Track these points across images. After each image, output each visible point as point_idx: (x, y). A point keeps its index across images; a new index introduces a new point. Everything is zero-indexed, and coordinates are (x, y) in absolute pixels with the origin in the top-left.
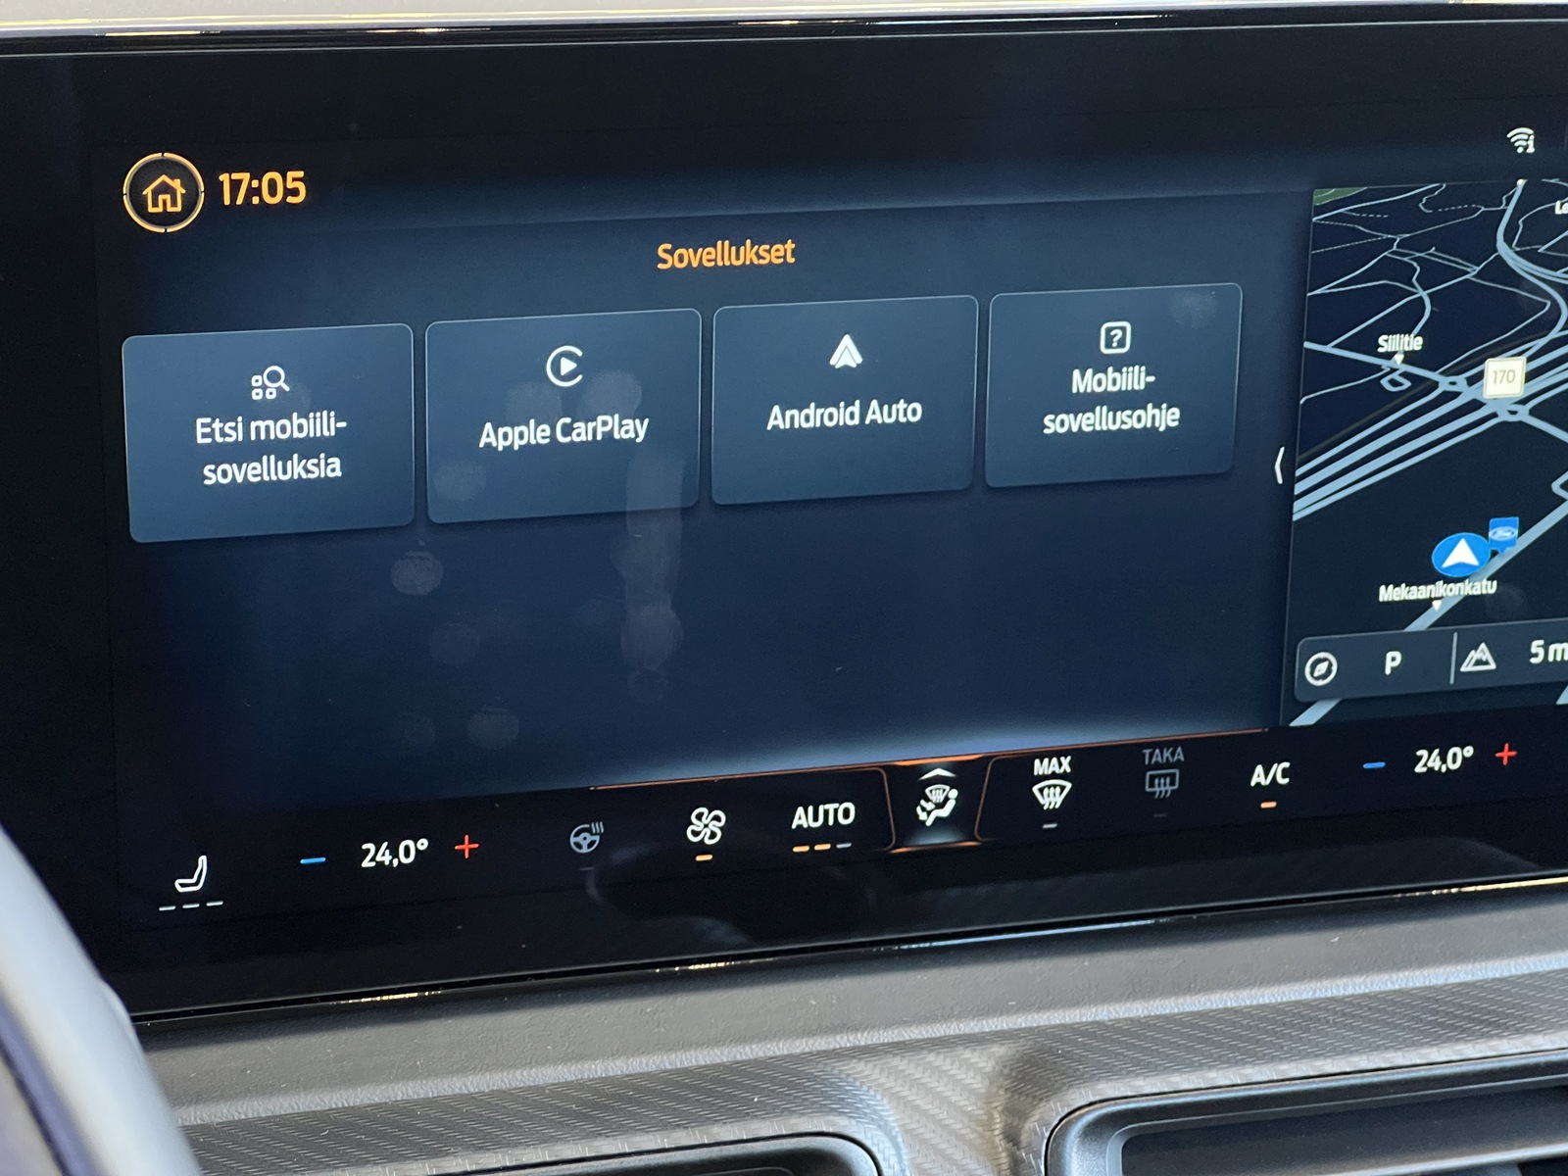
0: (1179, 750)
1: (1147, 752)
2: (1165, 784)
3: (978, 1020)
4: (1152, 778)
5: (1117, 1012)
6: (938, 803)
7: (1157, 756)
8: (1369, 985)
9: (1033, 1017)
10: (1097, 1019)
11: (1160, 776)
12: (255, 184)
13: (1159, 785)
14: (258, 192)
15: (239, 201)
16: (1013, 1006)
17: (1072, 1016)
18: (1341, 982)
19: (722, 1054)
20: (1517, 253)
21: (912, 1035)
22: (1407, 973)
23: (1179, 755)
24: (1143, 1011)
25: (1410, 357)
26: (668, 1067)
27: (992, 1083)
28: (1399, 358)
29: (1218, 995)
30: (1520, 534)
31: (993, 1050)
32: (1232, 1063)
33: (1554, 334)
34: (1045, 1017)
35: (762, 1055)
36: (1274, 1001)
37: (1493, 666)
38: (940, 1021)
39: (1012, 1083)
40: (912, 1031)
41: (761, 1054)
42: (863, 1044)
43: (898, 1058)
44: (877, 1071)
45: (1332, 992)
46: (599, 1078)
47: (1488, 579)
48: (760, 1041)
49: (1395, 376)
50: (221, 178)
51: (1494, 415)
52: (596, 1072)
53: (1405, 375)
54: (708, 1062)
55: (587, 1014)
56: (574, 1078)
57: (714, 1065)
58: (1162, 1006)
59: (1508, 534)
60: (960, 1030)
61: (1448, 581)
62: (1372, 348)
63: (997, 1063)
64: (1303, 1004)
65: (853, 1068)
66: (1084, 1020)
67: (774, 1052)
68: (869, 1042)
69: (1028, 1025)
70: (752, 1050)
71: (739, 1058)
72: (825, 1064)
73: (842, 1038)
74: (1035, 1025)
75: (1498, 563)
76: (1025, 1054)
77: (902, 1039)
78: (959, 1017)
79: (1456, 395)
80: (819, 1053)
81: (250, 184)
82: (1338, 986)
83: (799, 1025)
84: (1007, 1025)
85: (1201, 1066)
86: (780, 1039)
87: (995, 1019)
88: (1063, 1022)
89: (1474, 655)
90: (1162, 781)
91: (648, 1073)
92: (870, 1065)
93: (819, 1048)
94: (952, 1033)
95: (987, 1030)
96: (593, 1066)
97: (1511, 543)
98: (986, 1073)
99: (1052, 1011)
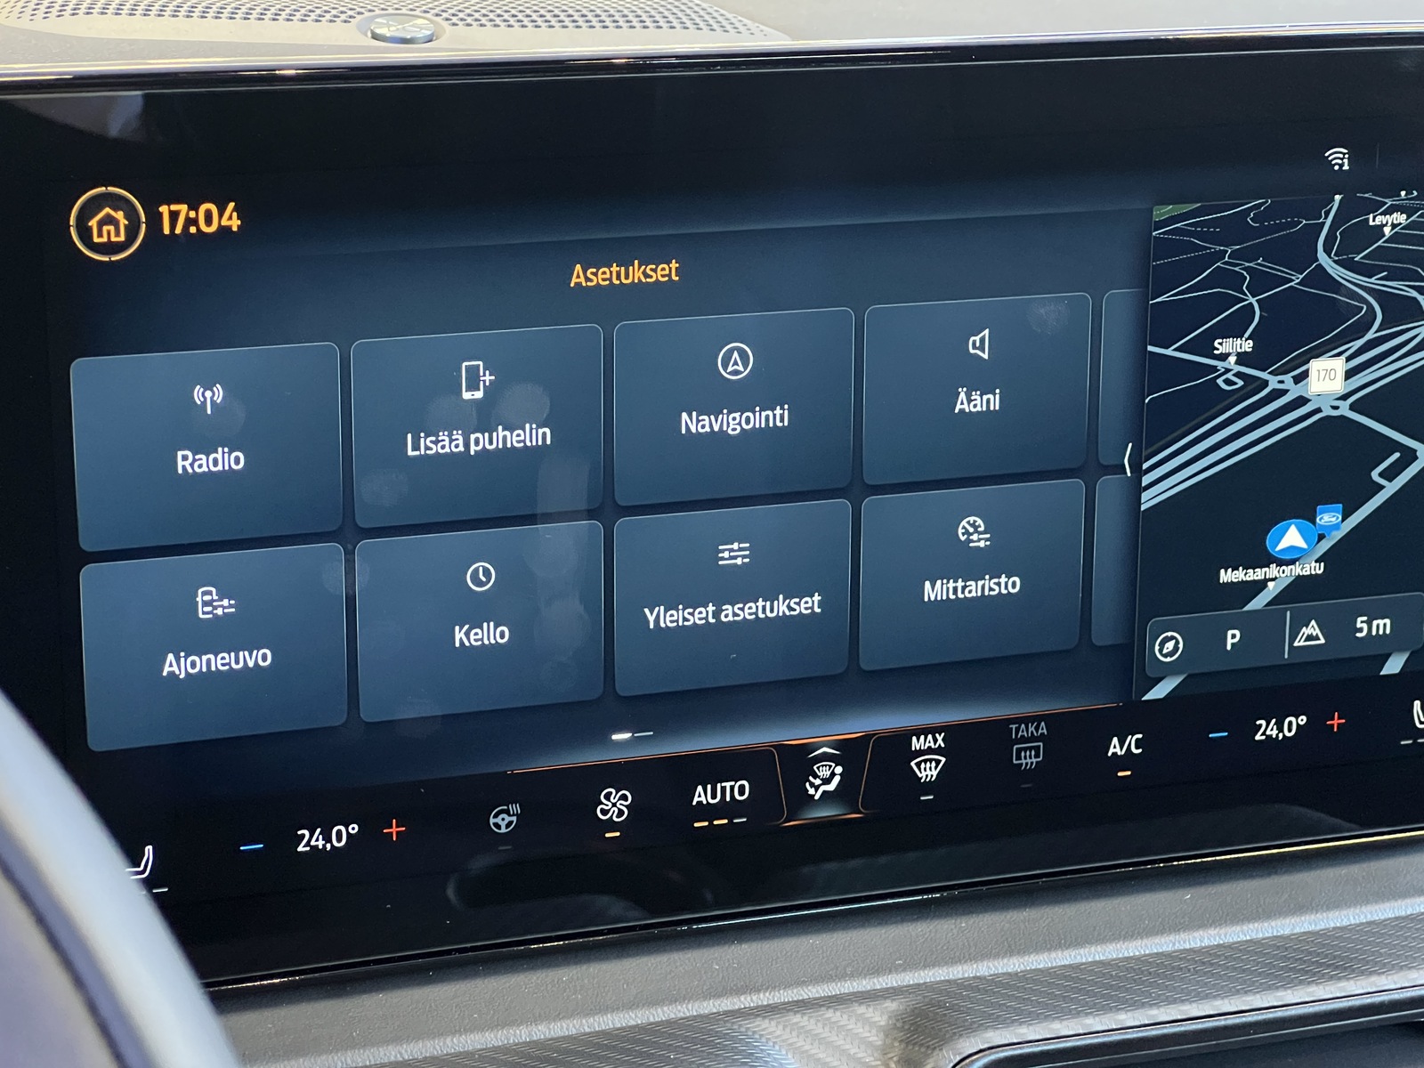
0: (1043, 724)
1: (1014, 726)
2: (1030, 758)
3: (870, 978)
4: (1019, 751)
5: (996, 968)
6: (826, 779)
7: (1023, 731)
8: (1223, 937)
9: (920, 974)
10: (978, 974)
11: (1025, 749)
12: (192, 214)
13: (1025, 758)
14: (195, 222)
15: (178, 231)
16: (900, 965)
17: (955, 972)
18: (1198, 934)
19: (636, 1016)
20: (1335, 262)
21: (810, 994)
22: (1256, 925)
23: (1042, 729)
24: (1019, 965)
25: (1243, 359)
26: (587, 1030)
27: (887, 1036)
28: (1232, 359)
29: (1087, 950)
30: (1343, 520)
31: (886, 1005)
32: (1106, 1009)
33: (1370, 335)
34: (930, 974)
35: (674, 1016)
36: (1137, 953)
37: (1322, 641)
38: (834, 981)
39: (904, 1035)
40: (810, 991)
41: (672, 1016)
42: (765, 1003)
43: (799, 1016)
44: (781, 1027)
45: (1190, 944)
46: (524, 1043)
47: (1316, 562)
48: (670, 1004)
49: (1229, 376)
50: (161, 209)
51: (1318, 410)
52: (521, 1037)
53: (1238, 375)
54: (624, 1025)
55: (508, 985)
56: (500, 1044)
57: (630, 1027)
58: (1036, 961)
59: (1334, 519)
60: (853, 988)
61: (1280, 563)
62: (1209, 352)
63: (890, 1017)
64: (1165, 955)
65: (759, 1025)
66: (966, 975)
67: (684, 1013)
68: (771, 1002)
69: (916, 981)
70: (663, 1012)
71: (652, 1020)
72: (733, 1023)
73: (745, 999)
74: (922, 982)
75: (1325, 546)
76: (916, 1008)
77: (801, 998)
78: (852, 976)
79: (1285, 392)
80: (727, 1013)
81: (188, 213)
82: (1194, 938)
83: (705, 988)
84: (897, 982)
85: (1078, 1014)
86: (689, 1001)
87: (885, 977)
88: (947, 978)
89: (1306, 631)
90: (1028, 753)
91: (569, 1037)
92: (773, 1023)
93: (726, 1009)
94: (846, 991)
95: (879, 987)
96: (518, 1032)
97: (1336, 527)
98: (881, 1026)
99: (937, 969)
